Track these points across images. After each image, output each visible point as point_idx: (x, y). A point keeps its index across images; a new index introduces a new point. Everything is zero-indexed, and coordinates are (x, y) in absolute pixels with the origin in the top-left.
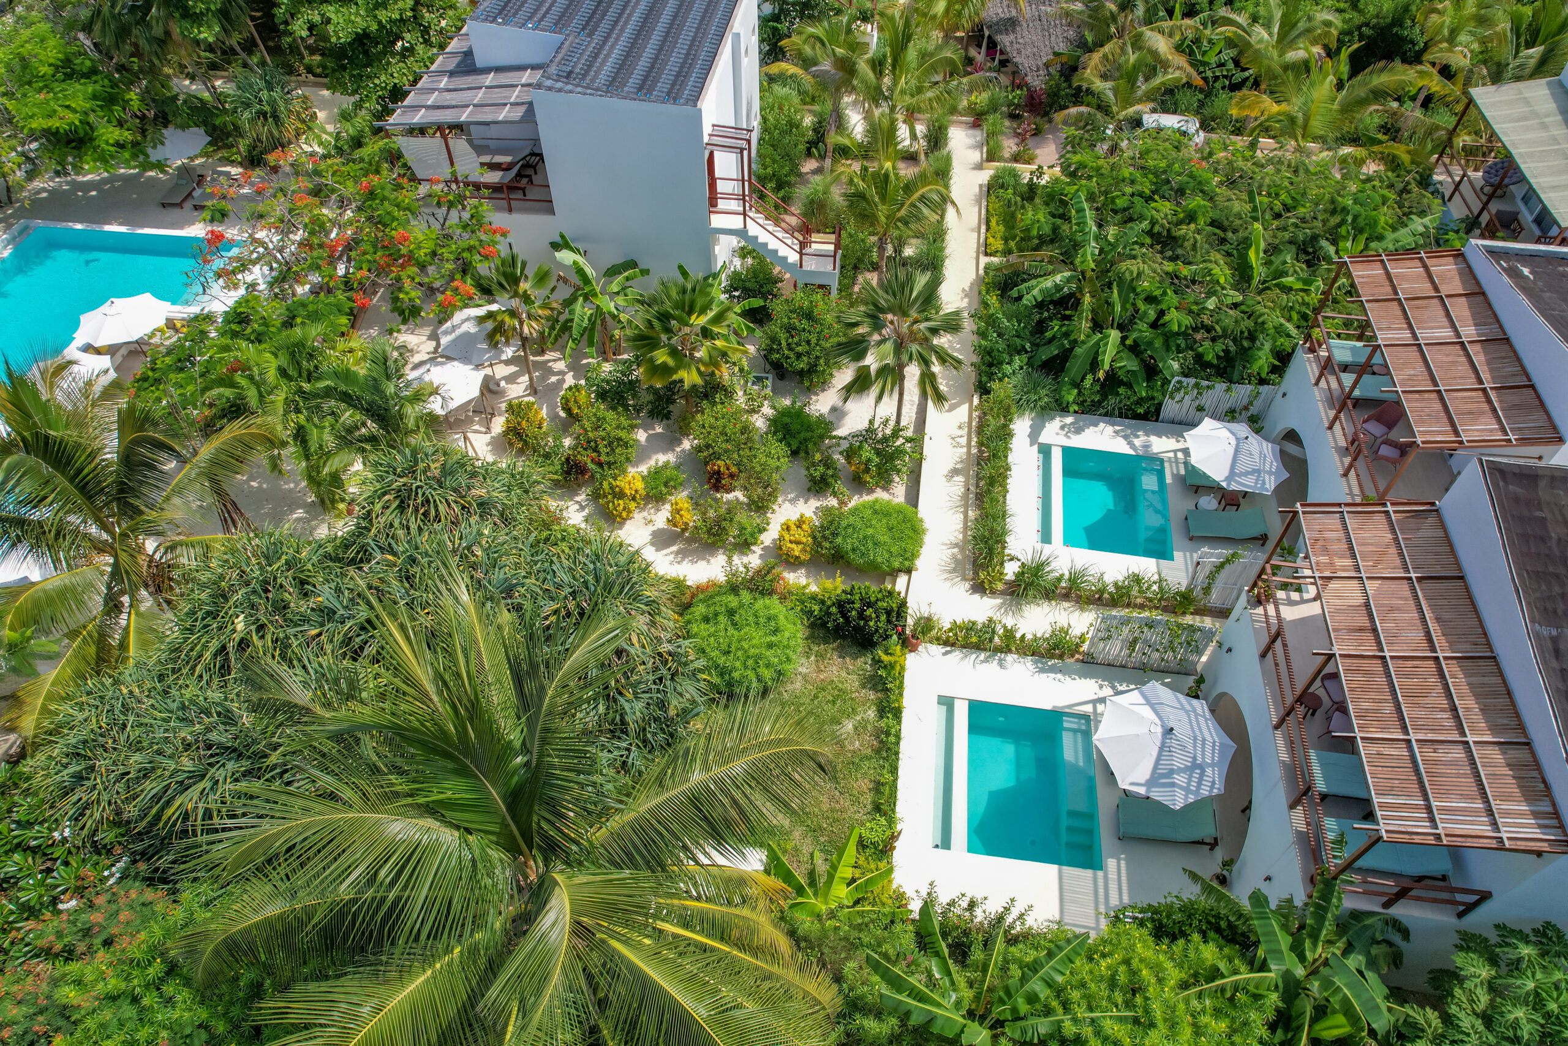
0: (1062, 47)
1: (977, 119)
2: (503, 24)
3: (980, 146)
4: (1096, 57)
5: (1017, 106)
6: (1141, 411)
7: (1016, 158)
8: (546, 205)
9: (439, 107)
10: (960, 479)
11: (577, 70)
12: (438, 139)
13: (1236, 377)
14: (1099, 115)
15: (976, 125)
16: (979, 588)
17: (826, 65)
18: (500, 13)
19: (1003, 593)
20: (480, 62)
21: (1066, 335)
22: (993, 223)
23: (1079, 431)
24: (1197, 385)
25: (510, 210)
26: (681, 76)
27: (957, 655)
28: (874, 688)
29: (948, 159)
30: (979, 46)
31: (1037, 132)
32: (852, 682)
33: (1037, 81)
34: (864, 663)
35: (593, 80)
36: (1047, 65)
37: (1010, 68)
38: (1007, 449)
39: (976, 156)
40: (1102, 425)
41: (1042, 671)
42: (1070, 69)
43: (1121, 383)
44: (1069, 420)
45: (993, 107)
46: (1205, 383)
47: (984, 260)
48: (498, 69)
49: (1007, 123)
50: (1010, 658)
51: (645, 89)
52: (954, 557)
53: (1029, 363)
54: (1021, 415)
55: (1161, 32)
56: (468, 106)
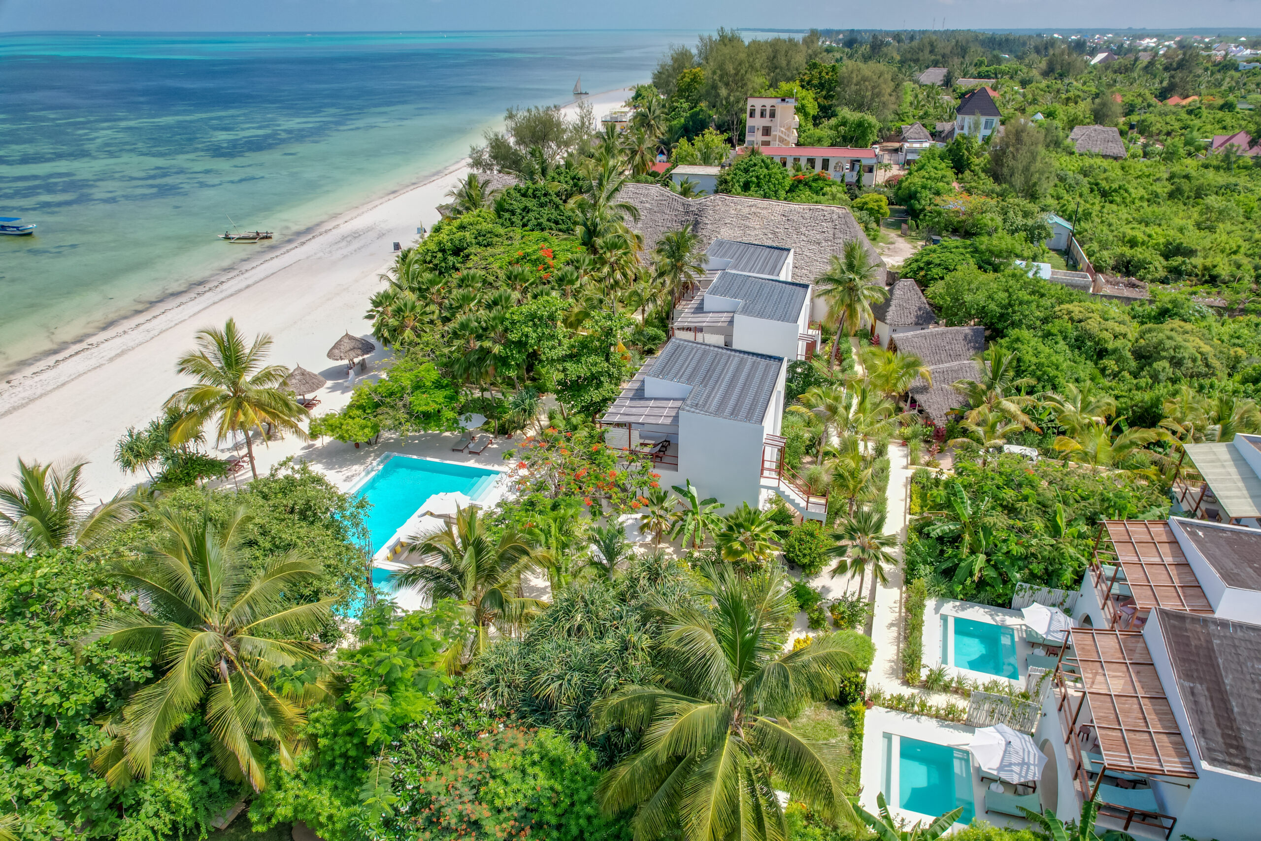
0: (956, 406)
1: (905, 442)
2: (663, 378)
3: (906, 456)
4: (974, 413)
5: (929, 436)
6: (1000, 601)
7: (928, 464)
8: (674, 466)
9: (627, 415)
10: (895, 629)
11: (700, 403)
12: (624, 430)
13: (1053, 584)
14: (975, 444)
15: (904, 445)
16: (907, 683)
17: (822, 408)
18: (660, 374)
19: (919, 687)
21: (956, 556)
22: (914, 497)
23: (963, 609)
24: (1031, 588)
26: (751, 410)
27: (893, 713)
28: (847, 726)
29: (888, 462)
30: (906, 401)
31: (941, 451)
32: (835, 722)
33: (941, 423)
34: (841, 714)
35: (708, 408)
36: (947, 415)
37: (924, 415)
38: (922, 613)
39: (904, 462)
40: (977, 608)
41: (942, 726)
42: (960, 418)
43: (988, 584)
44: (958, 603)
45: (915, 435)
46: (1036, 587)
47: (908, 517)
49: (922, 445)
50: (923, 718)
51: (734, 413)
52: (891, 667)
53: (935, 571)
54: (930, 598)
55: (1012, 401)
56: (642, 415)
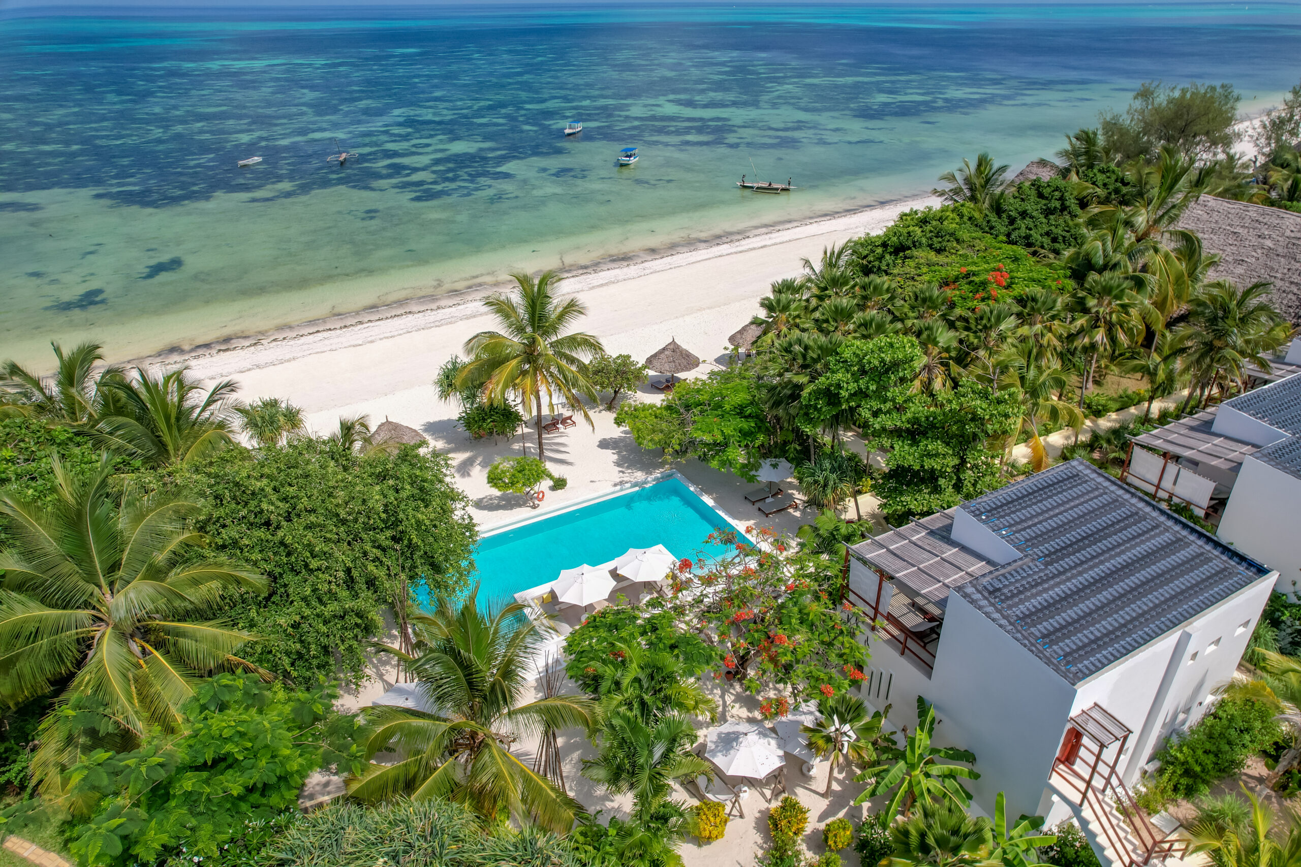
2: (984, 522)
8: (928, 668)
9: (895, 554)
11: (1005, 591)
12: (876, 578)
18: (989, 511)
20: (954, 536)
25: (902, 653)
35: (1010, 607)
48: (964, 548)
56: (914, 566)
